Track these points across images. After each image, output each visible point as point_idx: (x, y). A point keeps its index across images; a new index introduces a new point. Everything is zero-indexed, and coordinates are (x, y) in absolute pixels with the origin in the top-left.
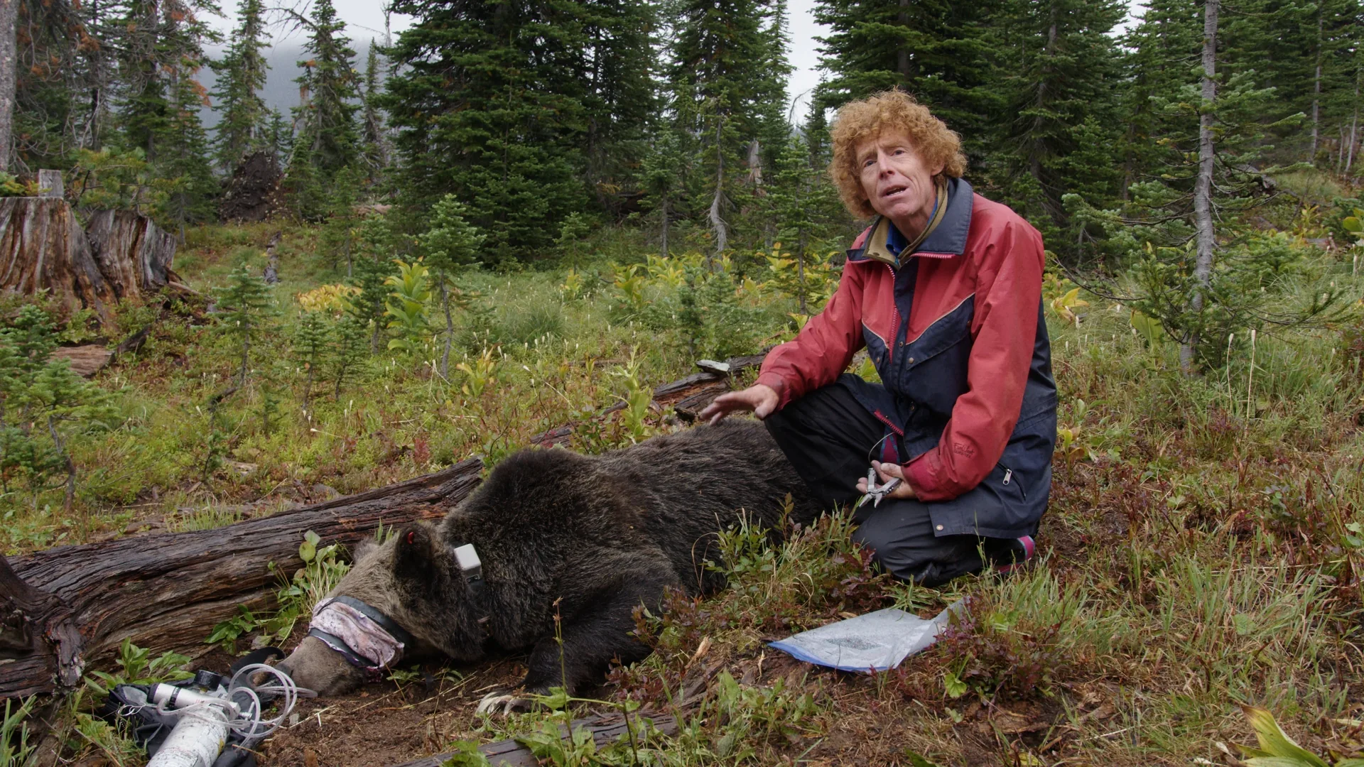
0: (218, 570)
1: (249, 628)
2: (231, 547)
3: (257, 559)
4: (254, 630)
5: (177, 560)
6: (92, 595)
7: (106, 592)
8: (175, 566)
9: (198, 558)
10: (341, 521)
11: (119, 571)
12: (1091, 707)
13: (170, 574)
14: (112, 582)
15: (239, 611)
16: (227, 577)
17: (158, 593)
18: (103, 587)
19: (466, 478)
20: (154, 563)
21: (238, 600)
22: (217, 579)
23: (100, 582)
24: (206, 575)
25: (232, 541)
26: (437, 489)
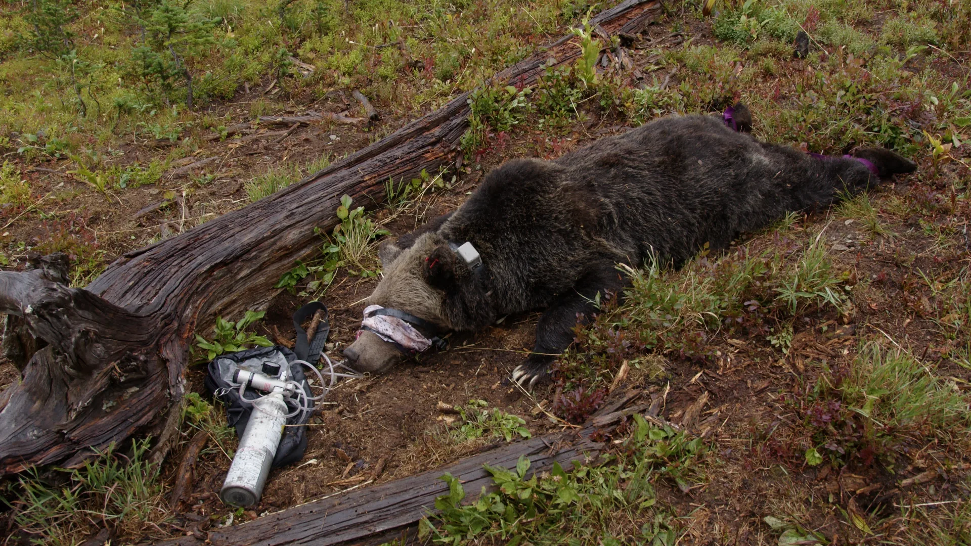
0: (279, 244)
1: (304, 274)
2: (286, 224)
3: (306, 228)
4: (308, 275)
5: (249, 245)
6: (191, 292)
7: (201, 285)
8: (248, 249)
9: (264, 238)
10: (367, 178)
11: (208, 267)
12: (919, 470)
13: (245, 257)
14: (204, 276)
15: (297, 264)
16: (285, 246)
17: (237, 274)
18: (199, 282)
19: (457, 121)
20: (233, 251)
21: (295, 257)
22: (278, 250)
23: (196, 279)
24: (270, 250)
25: (287, 217)
26: (437, 131)
